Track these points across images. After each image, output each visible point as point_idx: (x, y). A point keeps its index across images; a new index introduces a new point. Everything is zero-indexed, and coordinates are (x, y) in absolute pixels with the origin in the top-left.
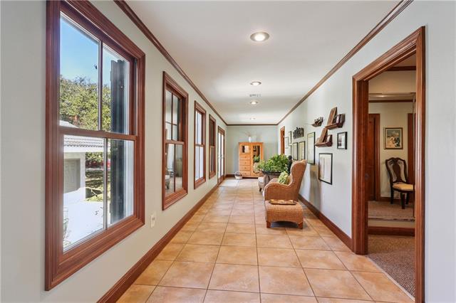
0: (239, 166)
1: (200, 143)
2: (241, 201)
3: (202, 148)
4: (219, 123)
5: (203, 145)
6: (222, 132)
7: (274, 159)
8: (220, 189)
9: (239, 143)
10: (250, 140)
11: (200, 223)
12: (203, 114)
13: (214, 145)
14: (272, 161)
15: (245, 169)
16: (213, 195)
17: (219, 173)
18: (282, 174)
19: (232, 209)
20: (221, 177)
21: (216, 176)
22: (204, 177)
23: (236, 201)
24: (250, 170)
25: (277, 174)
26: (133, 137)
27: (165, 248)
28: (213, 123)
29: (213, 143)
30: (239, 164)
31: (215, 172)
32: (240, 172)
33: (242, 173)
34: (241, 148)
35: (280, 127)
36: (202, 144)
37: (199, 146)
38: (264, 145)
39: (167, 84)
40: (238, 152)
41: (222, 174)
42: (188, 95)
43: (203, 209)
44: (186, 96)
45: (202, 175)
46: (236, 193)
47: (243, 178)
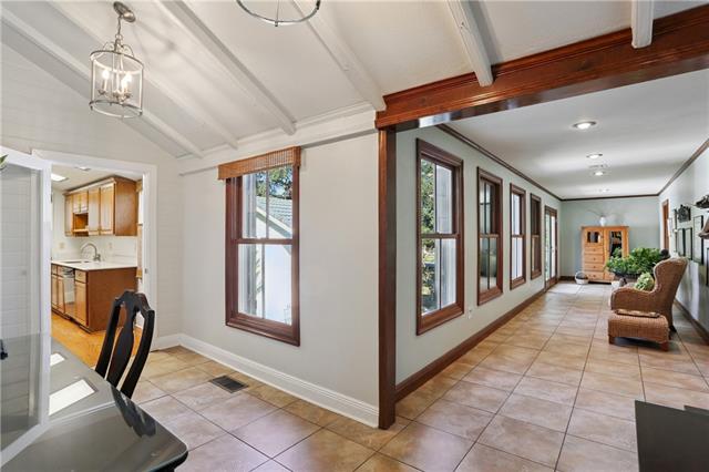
0: (584, 265)
1: (517, 233)
2: (578, 312)
3: (520, 240)
4: (546, 201)
5: (522, 234)
6: (552, 212)
7: (635, 254)
8: (549, 295)
9: (583, 228)
10: (602, 222)
11: (517, 329)
12: (522, 196)
13: (538, 233)
14: (632, 258)
15: (595, 268)
16: (537, 301)
17: (549, 272)
18: (642, 276)
19: (563, 319)
20: (551, 279)
21: (542, 277)
22: (524, 276)
23: (571, 311)
25: (634, 276)
26: (456, 235)
27: (480, 344)
28: (536, 204)
29: (536, 230)
30: (583, 259)
31: (540, 271)
32: (584, 273)
33: (587, 274)
34: (586, 235)
35: (662, 199)
37: (517, 236)
38: (629, 229)
39: (482, 177)
40: (580, 242)
41: (553, 275)
42: (502, 180)
43: (522, 316)
44: (499, 181)
45: (520, 274)
46: (573, 303)
47: (591, 283)
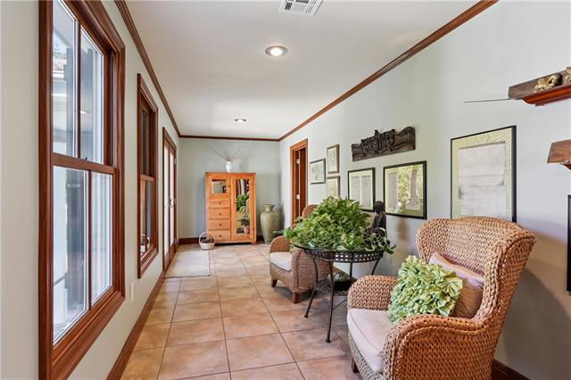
0: (208, 222)
5: (112, 164)
6: (172, 148)
8: (171, 286)
9: (207, 173)
10: (229, 167)
13: (152, 172)
15: (221, 227)
17: (166, 239)
24: (230, 229)
30: (208, 216)
32: (208, 233)
35: (289, 142)
36: (108, 160)
38: (256, 178)
40: (203, 193)
41: (172, 243)
47: (218, 245)
